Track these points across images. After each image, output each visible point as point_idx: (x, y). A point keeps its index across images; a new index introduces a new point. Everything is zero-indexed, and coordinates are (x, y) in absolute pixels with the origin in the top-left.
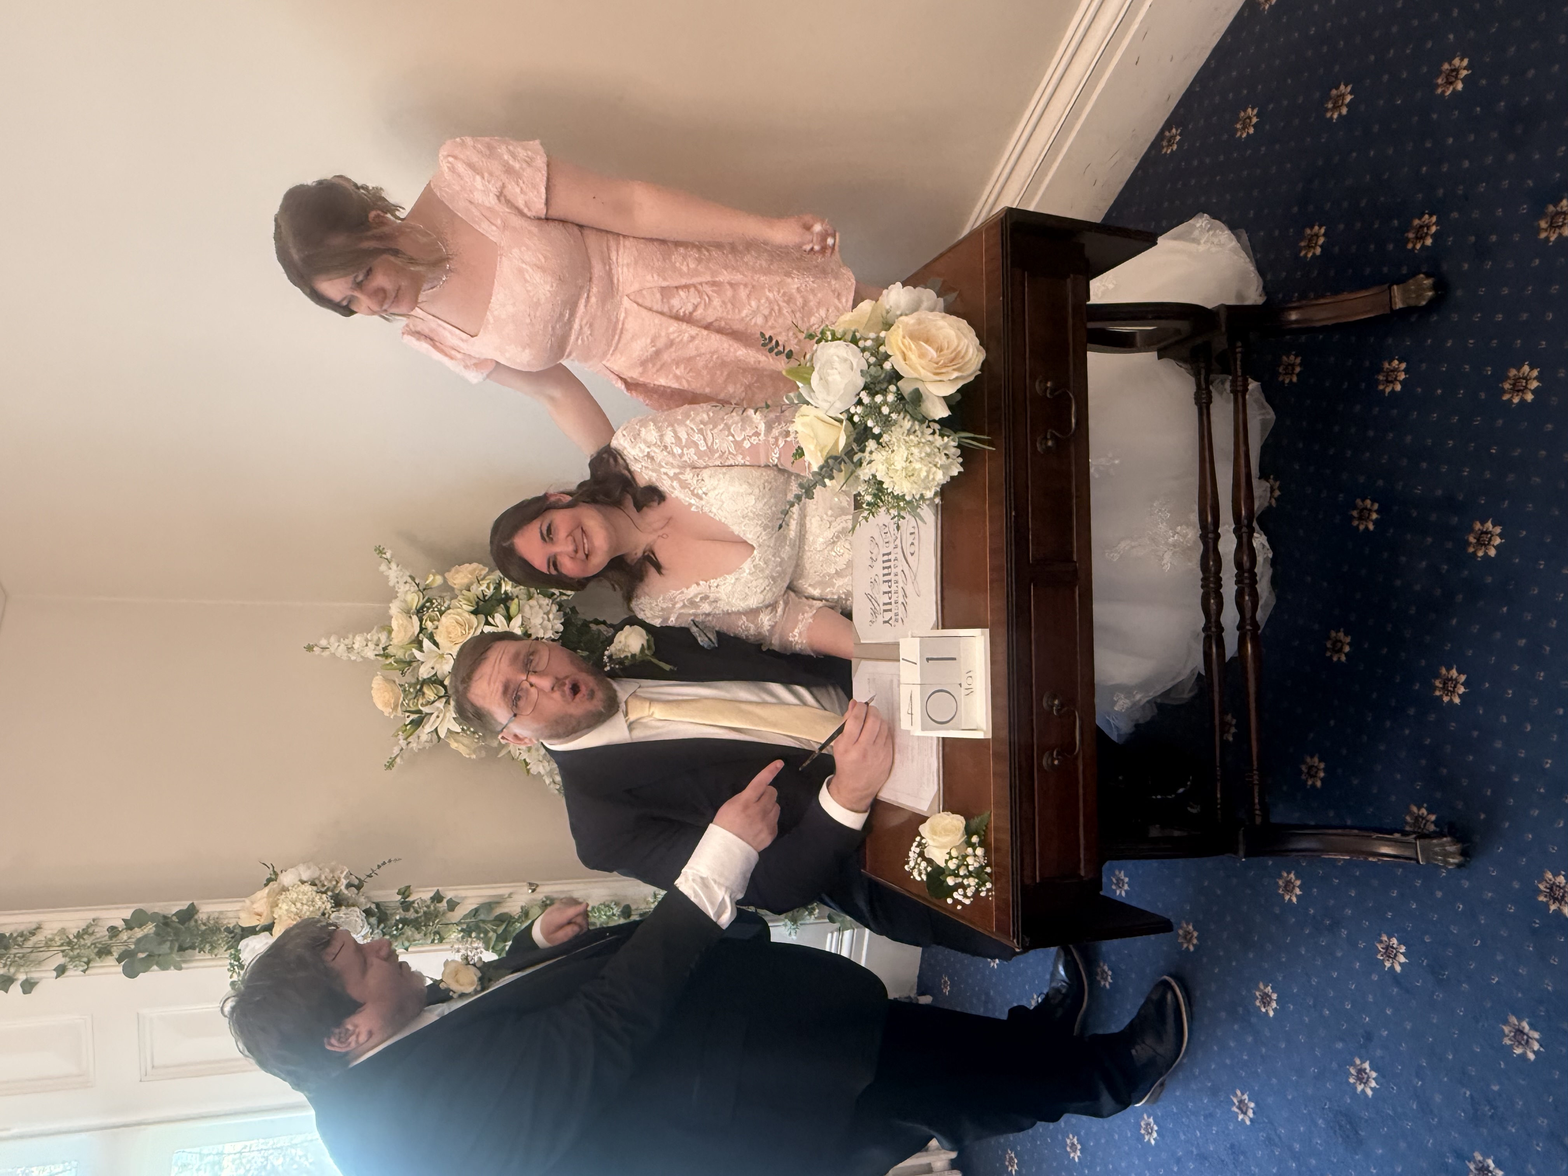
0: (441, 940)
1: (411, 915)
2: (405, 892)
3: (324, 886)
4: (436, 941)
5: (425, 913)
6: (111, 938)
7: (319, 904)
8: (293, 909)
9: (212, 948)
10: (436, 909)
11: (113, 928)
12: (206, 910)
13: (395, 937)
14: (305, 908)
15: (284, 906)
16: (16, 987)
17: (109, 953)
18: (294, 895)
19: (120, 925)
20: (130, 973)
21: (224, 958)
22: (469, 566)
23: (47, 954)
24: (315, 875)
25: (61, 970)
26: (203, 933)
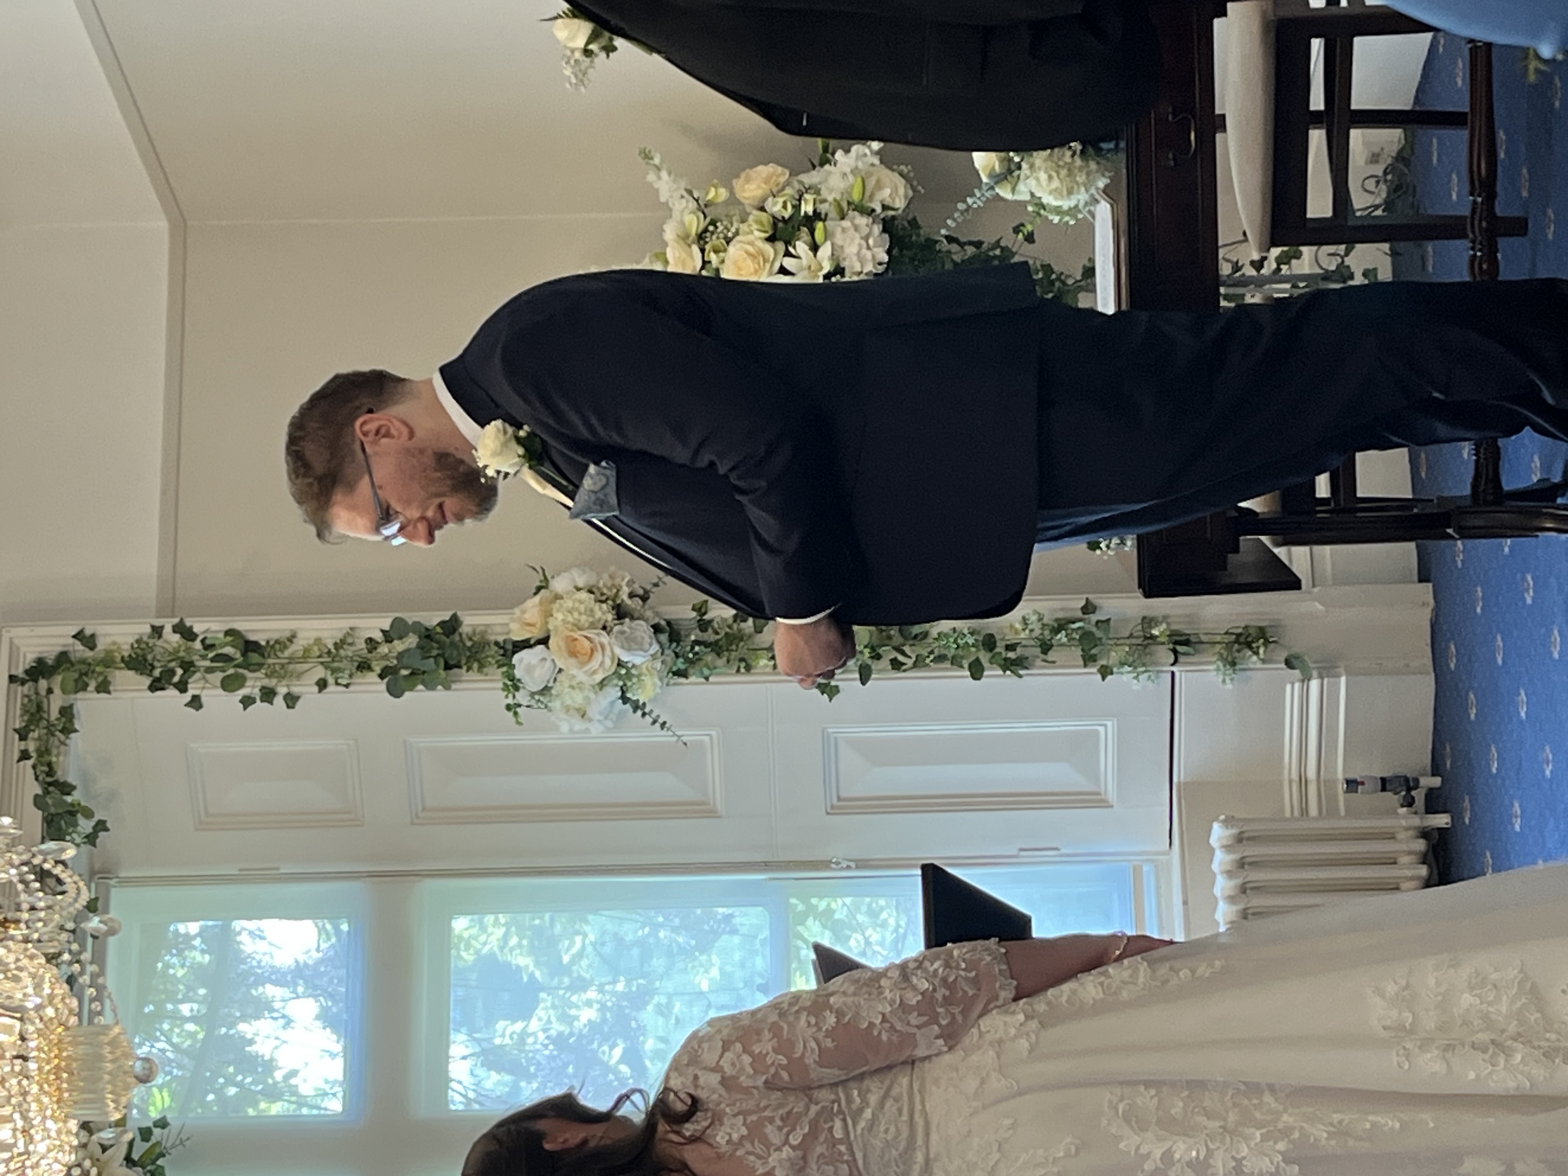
0: (748, 668)
1: (710, 637)
2: (701, 608)
3: (602, 594)
4: (742, 670)
5: (726, 634)
6: (370, 652)
7: (598, 614)
8: (570, 619)
9: (481, 667)
10: (740, 630)
11: (370, 640)
12: (470, 622)
13: (691, 662)
14: (583, 618)
15: (560, 616)
16: (279, 701)
17: (370, 668)
18: (569, 604)
19: (378, 636)
20: (395, 691)
21: (496, 677)
22: (764, 170)
23: (306, 666)
24: (593, 582)
25: (322, 685)
26: (469, 649)
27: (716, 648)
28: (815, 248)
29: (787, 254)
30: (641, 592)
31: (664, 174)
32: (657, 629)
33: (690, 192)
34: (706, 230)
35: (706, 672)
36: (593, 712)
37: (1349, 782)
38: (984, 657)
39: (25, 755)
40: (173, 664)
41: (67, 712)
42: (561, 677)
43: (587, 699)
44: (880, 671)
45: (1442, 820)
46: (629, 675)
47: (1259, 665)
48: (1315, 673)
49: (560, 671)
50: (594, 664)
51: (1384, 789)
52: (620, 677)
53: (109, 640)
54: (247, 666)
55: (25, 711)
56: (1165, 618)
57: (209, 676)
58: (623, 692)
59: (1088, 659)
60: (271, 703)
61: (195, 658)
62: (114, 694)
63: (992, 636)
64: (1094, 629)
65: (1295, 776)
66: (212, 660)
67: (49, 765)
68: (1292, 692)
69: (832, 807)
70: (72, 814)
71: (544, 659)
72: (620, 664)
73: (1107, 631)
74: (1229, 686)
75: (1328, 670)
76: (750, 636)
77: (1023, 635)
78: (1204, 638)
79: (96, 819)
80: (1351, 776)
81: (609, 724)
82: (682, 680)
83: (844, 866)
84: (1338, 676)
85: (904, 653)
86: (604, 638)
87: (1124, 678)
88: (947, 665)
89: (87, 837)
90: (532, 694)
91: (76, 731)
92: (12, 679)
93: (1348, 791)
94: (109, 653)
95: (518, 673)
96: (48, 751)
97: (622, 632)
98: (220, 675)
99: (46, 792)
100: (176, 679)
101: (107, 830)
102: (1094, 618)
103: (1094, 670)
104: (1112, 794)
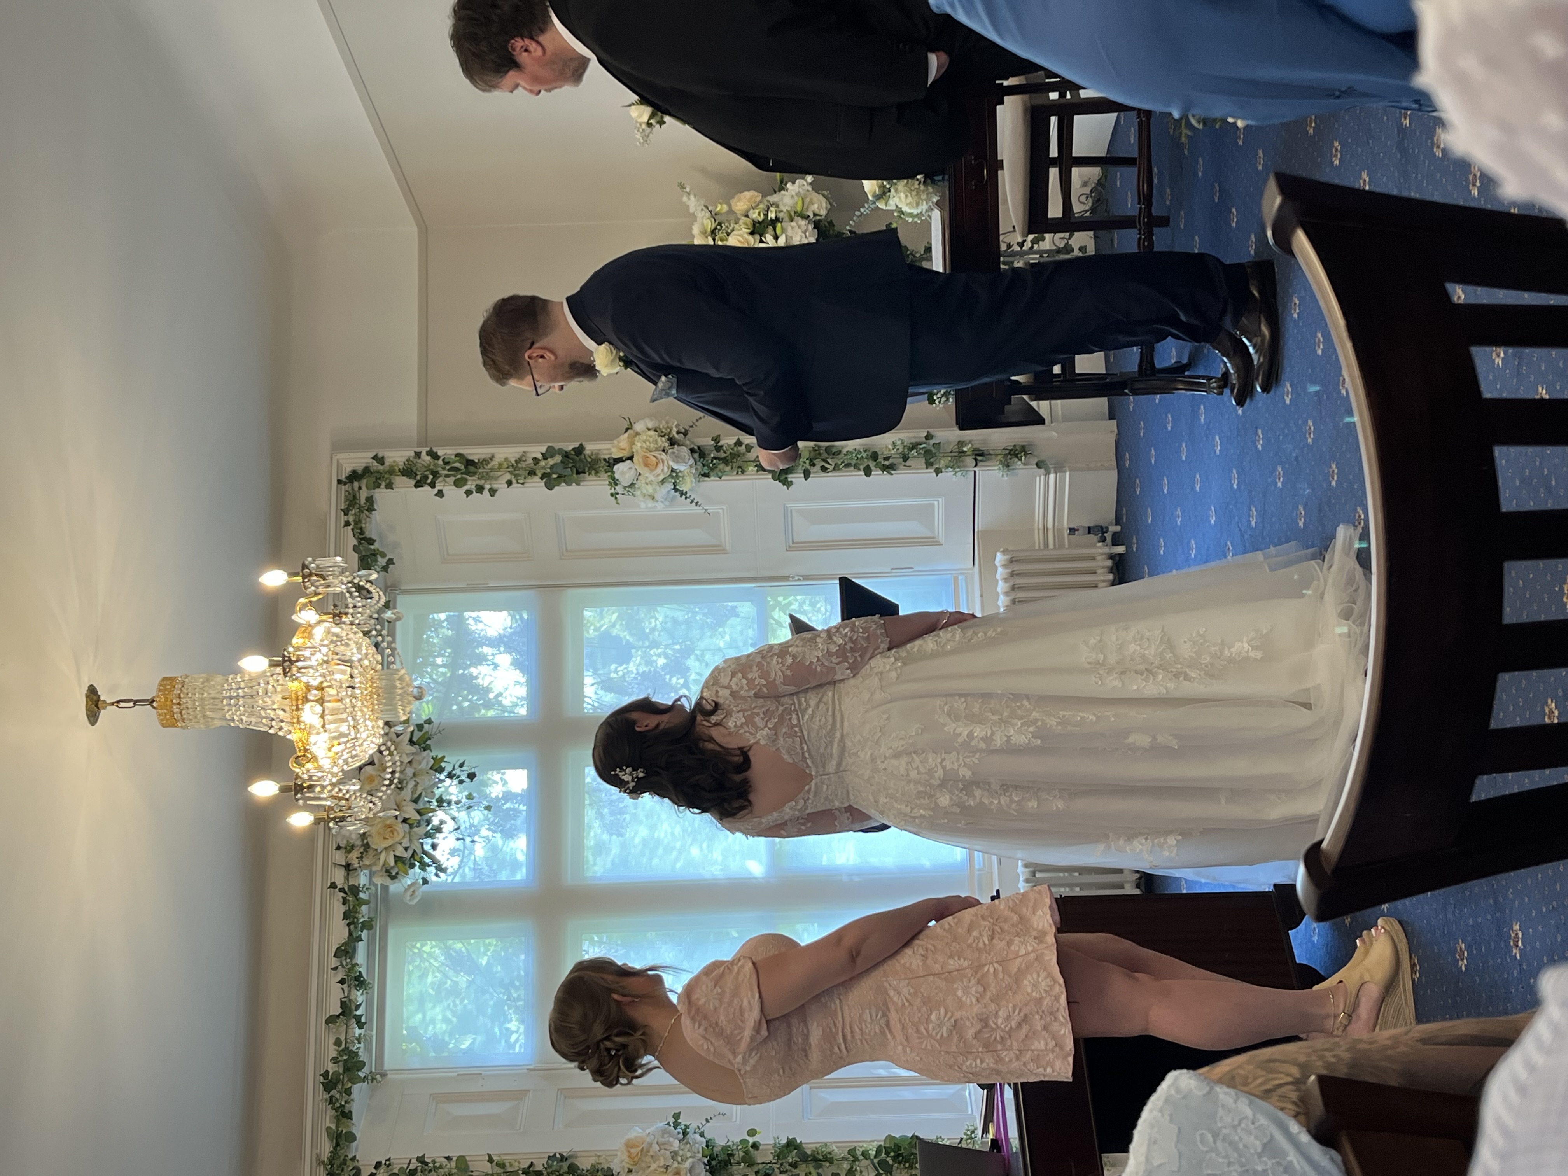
0: (743, 472)
1: (722, 455)
2: (716, 439)
3: (662, 432)
4: (740, 473)
5: (730, 453)
6: (535, 465)
7: (660, 443)
8: (644, 445)
9: (597, 472)
10: (738, 451)
11: (535, 459)
12: (590, 448)
13: (711, 469)
14: (652, 445)
15: (639, 444)
16: (486, 492)
17: (535, 474)
18: (645, 438)
19: (540, 456)
20: (550, 487)
21: (605, 478)
22: (748, 194)
23: (500, 473)
24: (657, 425)
25: (509, 483)
26: (590, 463)
27: (725, 461)
28: (776, 238)
29: (761, 241)
30: (683, 431)
31: (692, 197)
32: (692, 451)
33: (707, 208)
34: (716, 228)
35: (720, 474)
36: (658, 496)
37: (1070, 529)
38: (872, 464)
39: (347, 524)
40: (427, 473)
41: (370, 500)
42: (640, 478)
43: (654, 490)
44: (814, 473)
45: (1121, 549)
46: (677, 477)
47: (1022, 466)
48: (1052, 470)
49: (640, 474)
50: (659, 470)
51: (1089, 533)
52: (673, 477)
53: (391, 460)
54: (468, 473)
55: (347, 499)
56: (970, 442)
57: (447, 479)
58: (675, 486)
59: (929, 465)
60: (482, 493)
61: (440, 469)
62: (395, 490)
63: (876, 453)
64: (932, 448)
65: (1041, 526)
66: (449, 470)
67: (361, 529)
68: (1040, 481)
69: (790, 547)
70: (375, 555)
71: (631, 468)
72: (673, 470)
73: (939, 449)
74: (1006, 478)
75: (1059, 468)
76: (744, 454)
77: (893, 452)
78: (991, 452)
79: (387, 558)
80: (1072, 526)
81: (667, 503)
82: (707, 479)
83: (797, 578)
84: (1065, 472)
85: (828, 463)
86: (664, 456)
87: (948, 475)
88: (852, 468)
89: (383, 567)
90: (625, 488)
91: (375, 510)
92: (339, 482)
93: (1069, 534)
94: (391, 466)
95: (617, 476)
96: (360, 521)
97: (673, 453)
98: (453, 479)
99: (360, 543)
100: (429, 481)
101: (394, 564)
102: (932, 442)
103: (932, 470)
104: (941, 539)
